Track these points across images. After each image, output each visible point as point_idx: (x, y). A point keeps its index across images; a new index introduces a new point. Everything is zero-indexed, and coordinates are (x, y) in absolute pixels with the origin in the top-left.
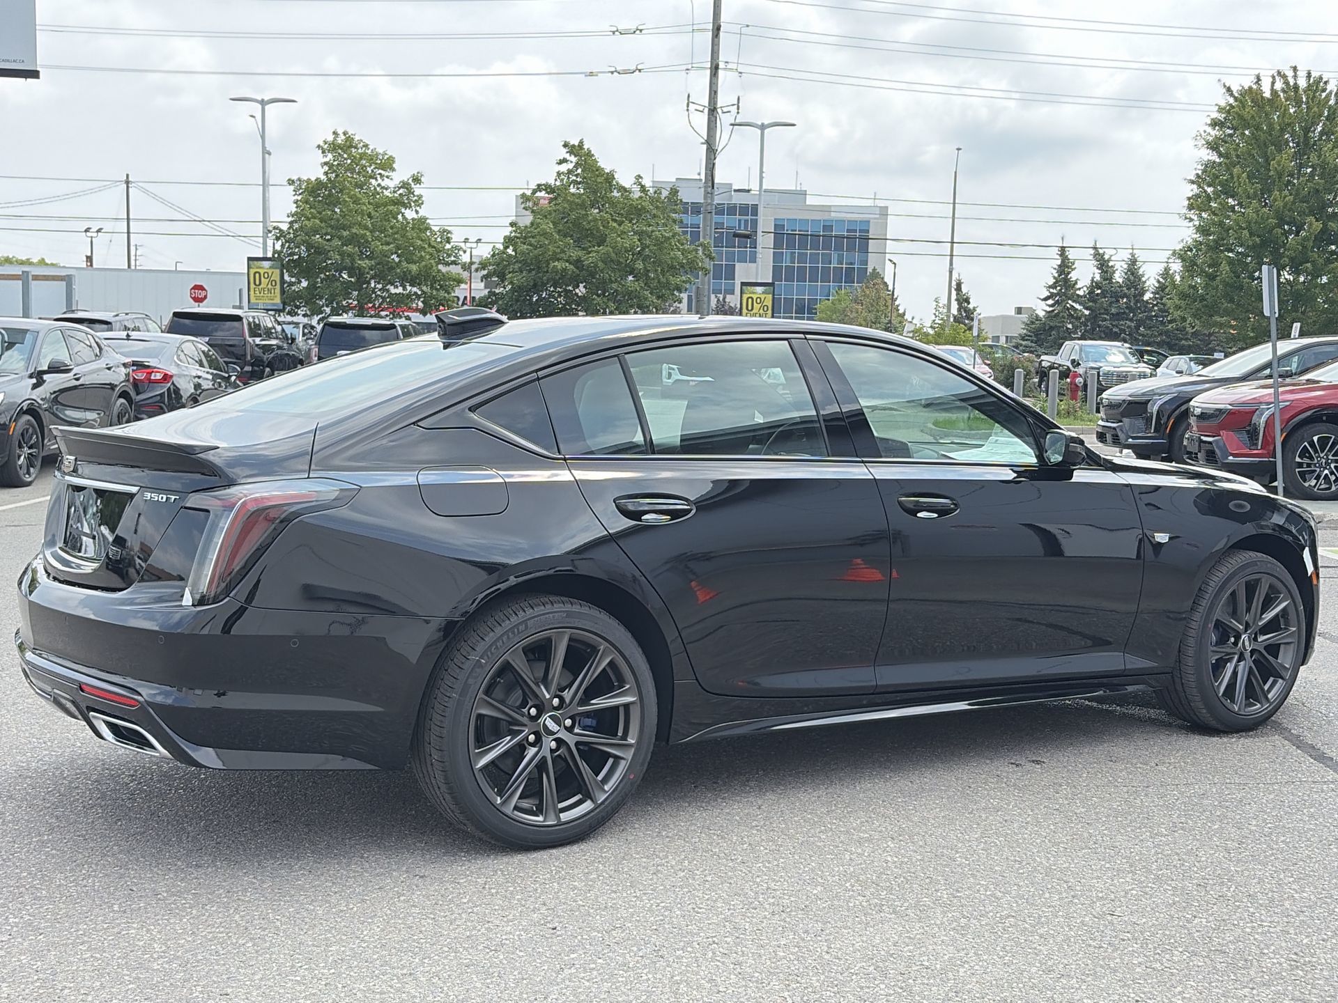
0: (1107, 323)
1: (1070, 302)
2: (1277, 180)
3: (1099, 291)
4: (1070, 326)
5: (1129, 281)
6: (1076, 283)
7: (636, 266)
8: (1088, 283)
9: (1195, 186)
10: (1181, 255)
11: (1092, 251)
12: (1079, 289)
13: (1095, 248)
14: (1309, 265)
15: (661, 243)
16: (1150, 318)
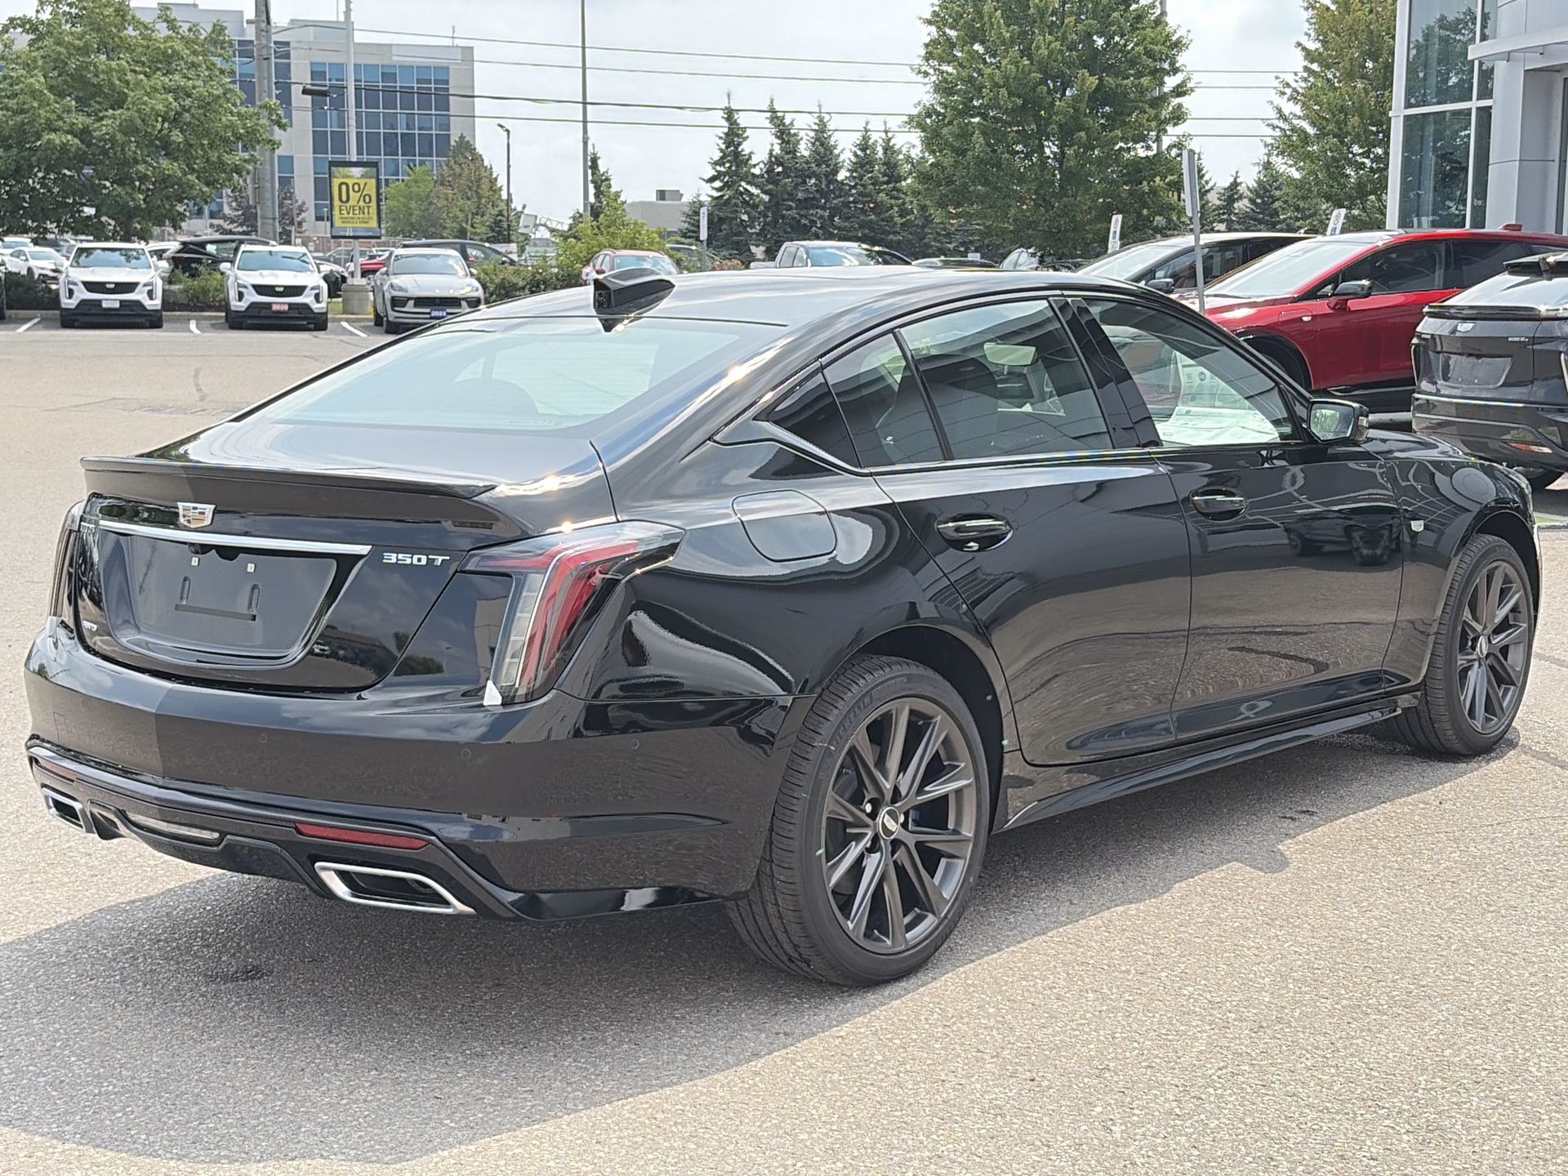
0: (793, 213)
1: (743, 184)
2: (1038, 20)
3: (780, 169)
4: (745, 217)
5: (819, 154)
6: (750, 158)
7: (173, 138)
8: (765, 157)
9: (933, 29)
10: (916, 122)
11: (768, 115)
12: (755, 166)
13: (773, 111)
14: (1082, 134)
15: (208, 105)
16: (846, 205)
